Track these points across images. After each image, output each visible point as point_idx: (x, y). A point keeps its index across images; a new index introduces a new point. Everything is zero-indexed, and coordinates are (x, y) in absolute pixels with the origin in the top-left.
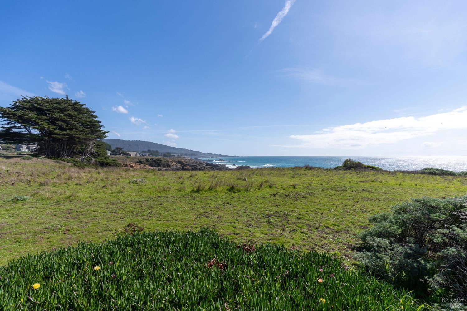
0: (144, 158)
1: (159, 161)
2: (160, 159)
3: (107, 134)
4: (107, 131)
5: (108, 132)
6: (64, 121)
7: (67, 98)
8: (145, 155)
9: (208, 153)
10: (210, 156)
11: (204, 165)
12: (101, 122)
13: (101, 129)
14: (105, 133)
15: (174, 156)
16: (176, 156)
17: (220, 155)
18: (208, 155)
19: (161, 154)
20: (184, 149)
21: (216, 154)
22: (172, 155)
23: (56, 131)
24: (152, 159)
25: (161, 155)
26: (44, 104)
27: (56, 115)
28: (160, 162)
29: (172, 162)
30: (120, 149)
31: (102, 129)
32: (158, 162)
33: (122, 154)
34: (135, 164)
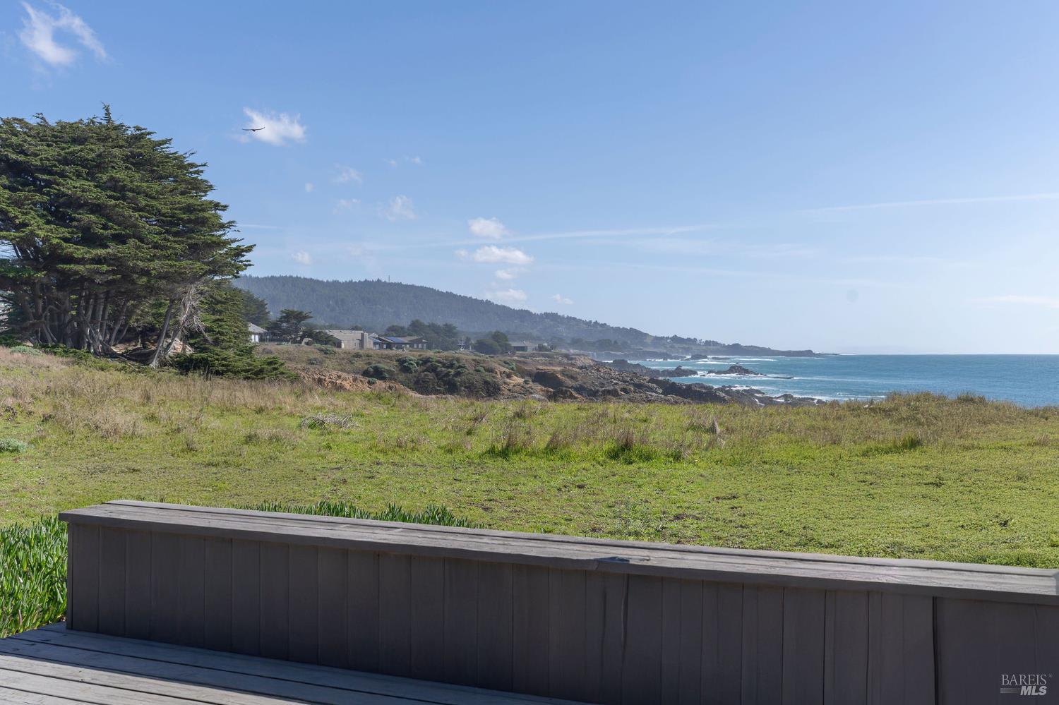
0: (389, 357)
1: (452, 371)
2: (458, 360)
3: (248, 256)
4: (245, 244)
5: (249, 249)
6: (96, 209)
7: (109, 120)
8: (400, 345)
9: (676, 339)
10: (687, 351)
11: (652, 390)
12: (225, 208)
13: (224, 238)
14: (239, 252)
15: (523, 349)
16: (529, 351)
17: (736, 349)
18: (677, 346)
19: (468, 339)
20: (569, 319)
21: (715, 343)
22: (514, 344)
23: (70, 249)
24: (426, 361)
25: (466, 347)
26: (32, 145)
27: (74, 186)
28: (458, 374)
29: (509, 376)
30: (300, 317)
31: (229, 235)
32: (448, 374)
33: (306, 340)
34: (355, 380)
